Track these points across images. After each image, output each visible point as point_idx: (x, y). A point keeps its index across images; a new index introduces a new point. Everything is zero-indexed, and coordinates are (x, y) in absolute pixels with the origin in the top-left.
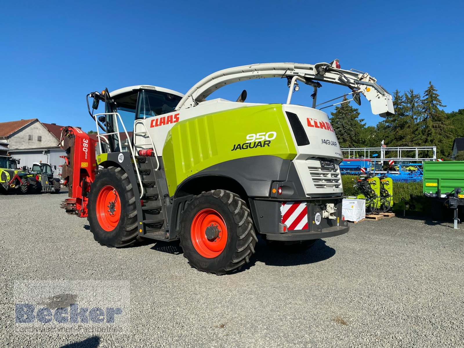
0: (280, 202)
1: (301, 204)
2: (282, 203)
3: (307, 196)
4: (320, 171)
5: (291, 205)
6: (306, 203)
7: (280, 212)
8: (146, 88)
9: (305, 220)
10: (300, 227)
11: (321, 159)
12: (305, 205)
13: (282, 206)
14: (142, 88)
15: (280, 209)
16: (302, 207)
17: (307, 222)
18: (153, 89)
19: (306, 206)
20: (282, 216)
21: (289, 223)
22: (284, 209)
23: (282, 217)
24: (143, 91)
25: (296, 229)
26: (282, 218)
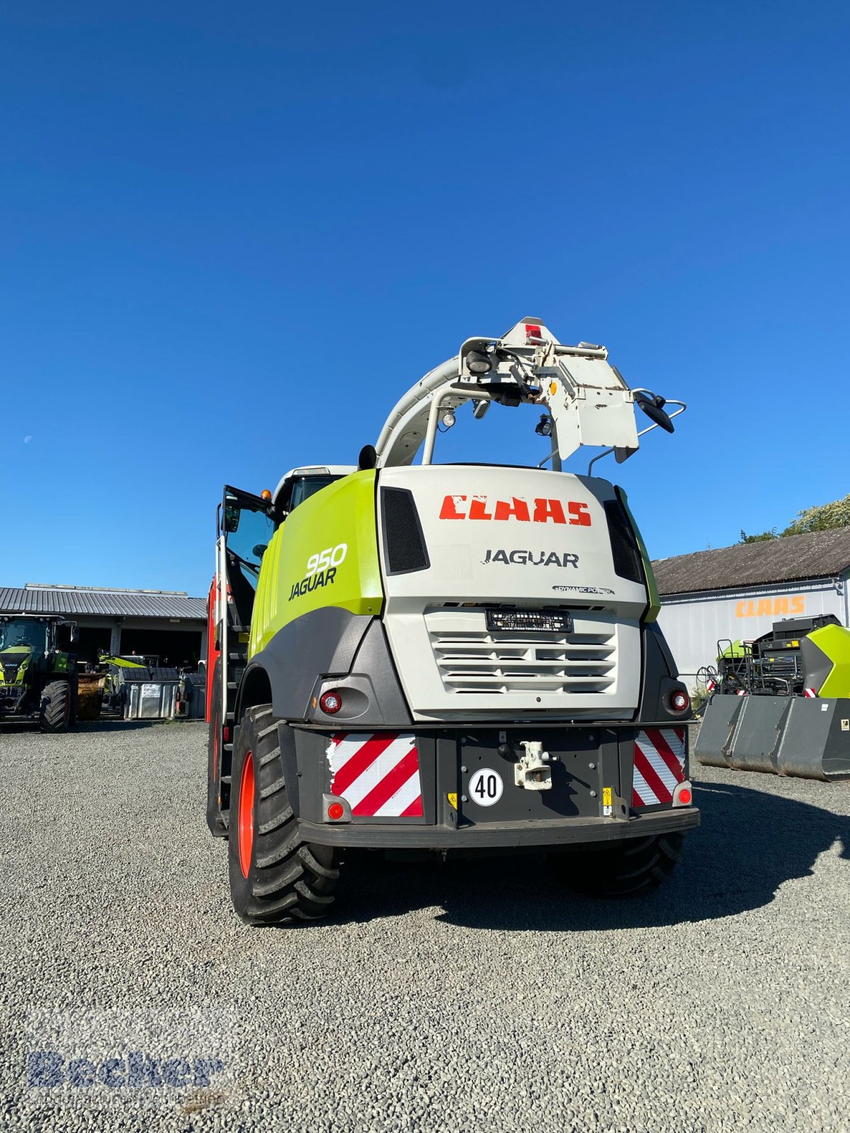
0: (326, 733)
1: (396, 740)
2: (333, 735)
3: (417, 717)
4: (489, 643)
5: (363, 743)
6: (414, 738)
7: (326, 764)
8: (306, 473)
9: (411, 790)
10: (394, 807)
11: (490, 607)
12: (411, 743)
13: (333, 744)
14: (296, 473)
15: (326, 754)
16: (401, 748)
17: (419, 793)
18: (322, 472)
19: (413, 746)
20: (334, 775)
21: (355, 794)
22: (339, 754)
23: (332, 777)
24: (303, 479)
25: (382, 812)
26: (333, 781)
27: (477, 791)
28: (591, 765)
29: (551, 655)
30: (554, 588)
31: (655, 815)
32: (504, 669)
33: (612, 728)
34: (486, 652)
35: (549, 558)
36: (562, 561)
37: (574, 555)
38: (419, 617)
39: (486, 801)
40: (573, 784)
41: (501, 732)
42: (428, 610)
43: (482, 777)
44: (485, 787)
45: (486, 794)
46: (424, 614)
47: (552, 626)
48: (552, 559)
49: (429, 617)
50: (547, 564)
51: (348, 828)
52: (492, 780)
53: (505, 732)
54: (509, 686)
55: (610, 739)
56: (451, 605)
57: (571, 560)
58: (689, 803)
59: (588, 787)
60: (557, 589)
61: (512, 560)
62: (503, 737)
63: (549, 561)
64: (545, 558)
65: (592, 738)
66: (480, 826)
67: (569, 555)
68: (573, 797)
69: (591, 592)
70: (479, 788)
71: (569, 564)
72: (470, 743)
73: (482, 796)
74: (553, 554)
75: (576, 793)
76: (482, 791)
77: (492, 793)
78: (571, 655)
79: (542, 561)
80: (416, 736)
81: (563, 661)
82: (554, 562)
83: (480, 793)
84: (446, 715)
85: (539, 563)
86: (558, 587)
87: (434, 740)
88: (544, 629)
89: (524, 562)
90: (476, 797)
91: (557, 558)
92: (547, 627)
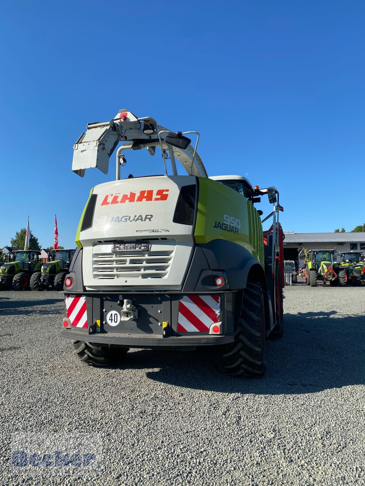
27: (110, 320)
28: (159, 311)
29: (140, 262)
30: (137, 231)
31: (192, 337)
32: (117, 268)
33: (168, 294)
34: (112, 261)
35: (138, 218)
36: (144, 219)
37: (150, 215)
38: (92, 247)
39: (113, 324)
40: (151, 320)
41: (120, 295)
42: (94, 244)
43: (112, 314)
44: (113, 318)
45: (113, 321)
46: (93, 246)
47: (140, 248)
48: (140, 218)
49: (95, 247)
50: (136, 221)
51: (71, 331)
52: (116, 315)
53: (122, 295)
54: (118, 276)
55: (167, 299)
56: (100, 242)
57: (149, 217)
58: (218, 333)
59: (158, 321)
60: (138, 232)
61: (121, 220)
62: (121, 298)
63: (138, 219)
64: (136, 218)
65: (159, 299)
66: (109, 335)
67: (149, 215)
68: (150, 325)
69: (156, 232)
70: (111, 319)
71: (147, 220)
72: (107, 300)
73: (112, 322)
74: (141, 216)
75: (152, 323)
76: (112, 320)
77: (116, 321)
78: (148, 261)
79: (134, 219)
80: (86, 296)
81: (145, 264)
82: (140, 219)
83: (111, 321)
84: (98, 288)
85: (132, 221)
86: (138, 231)
87: (92, 298)
88: (136, 250)
89: (126, 221)
90: (109, 322)
91: (142, 217)
92: (137, 249)
